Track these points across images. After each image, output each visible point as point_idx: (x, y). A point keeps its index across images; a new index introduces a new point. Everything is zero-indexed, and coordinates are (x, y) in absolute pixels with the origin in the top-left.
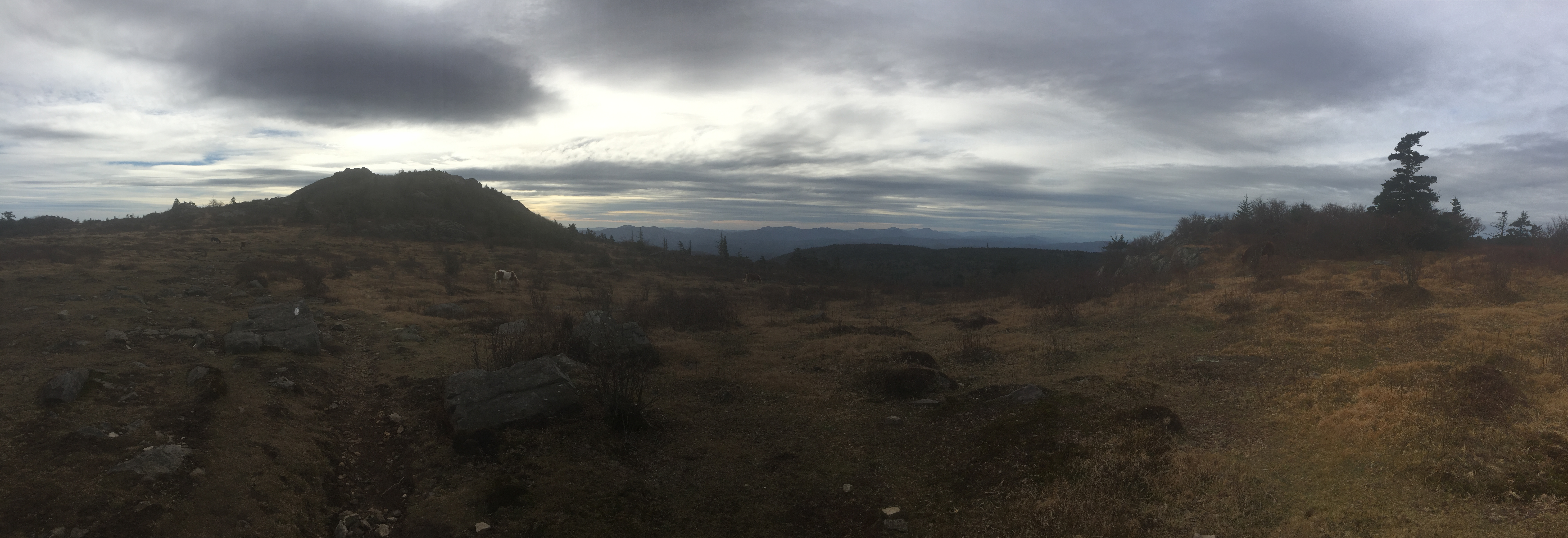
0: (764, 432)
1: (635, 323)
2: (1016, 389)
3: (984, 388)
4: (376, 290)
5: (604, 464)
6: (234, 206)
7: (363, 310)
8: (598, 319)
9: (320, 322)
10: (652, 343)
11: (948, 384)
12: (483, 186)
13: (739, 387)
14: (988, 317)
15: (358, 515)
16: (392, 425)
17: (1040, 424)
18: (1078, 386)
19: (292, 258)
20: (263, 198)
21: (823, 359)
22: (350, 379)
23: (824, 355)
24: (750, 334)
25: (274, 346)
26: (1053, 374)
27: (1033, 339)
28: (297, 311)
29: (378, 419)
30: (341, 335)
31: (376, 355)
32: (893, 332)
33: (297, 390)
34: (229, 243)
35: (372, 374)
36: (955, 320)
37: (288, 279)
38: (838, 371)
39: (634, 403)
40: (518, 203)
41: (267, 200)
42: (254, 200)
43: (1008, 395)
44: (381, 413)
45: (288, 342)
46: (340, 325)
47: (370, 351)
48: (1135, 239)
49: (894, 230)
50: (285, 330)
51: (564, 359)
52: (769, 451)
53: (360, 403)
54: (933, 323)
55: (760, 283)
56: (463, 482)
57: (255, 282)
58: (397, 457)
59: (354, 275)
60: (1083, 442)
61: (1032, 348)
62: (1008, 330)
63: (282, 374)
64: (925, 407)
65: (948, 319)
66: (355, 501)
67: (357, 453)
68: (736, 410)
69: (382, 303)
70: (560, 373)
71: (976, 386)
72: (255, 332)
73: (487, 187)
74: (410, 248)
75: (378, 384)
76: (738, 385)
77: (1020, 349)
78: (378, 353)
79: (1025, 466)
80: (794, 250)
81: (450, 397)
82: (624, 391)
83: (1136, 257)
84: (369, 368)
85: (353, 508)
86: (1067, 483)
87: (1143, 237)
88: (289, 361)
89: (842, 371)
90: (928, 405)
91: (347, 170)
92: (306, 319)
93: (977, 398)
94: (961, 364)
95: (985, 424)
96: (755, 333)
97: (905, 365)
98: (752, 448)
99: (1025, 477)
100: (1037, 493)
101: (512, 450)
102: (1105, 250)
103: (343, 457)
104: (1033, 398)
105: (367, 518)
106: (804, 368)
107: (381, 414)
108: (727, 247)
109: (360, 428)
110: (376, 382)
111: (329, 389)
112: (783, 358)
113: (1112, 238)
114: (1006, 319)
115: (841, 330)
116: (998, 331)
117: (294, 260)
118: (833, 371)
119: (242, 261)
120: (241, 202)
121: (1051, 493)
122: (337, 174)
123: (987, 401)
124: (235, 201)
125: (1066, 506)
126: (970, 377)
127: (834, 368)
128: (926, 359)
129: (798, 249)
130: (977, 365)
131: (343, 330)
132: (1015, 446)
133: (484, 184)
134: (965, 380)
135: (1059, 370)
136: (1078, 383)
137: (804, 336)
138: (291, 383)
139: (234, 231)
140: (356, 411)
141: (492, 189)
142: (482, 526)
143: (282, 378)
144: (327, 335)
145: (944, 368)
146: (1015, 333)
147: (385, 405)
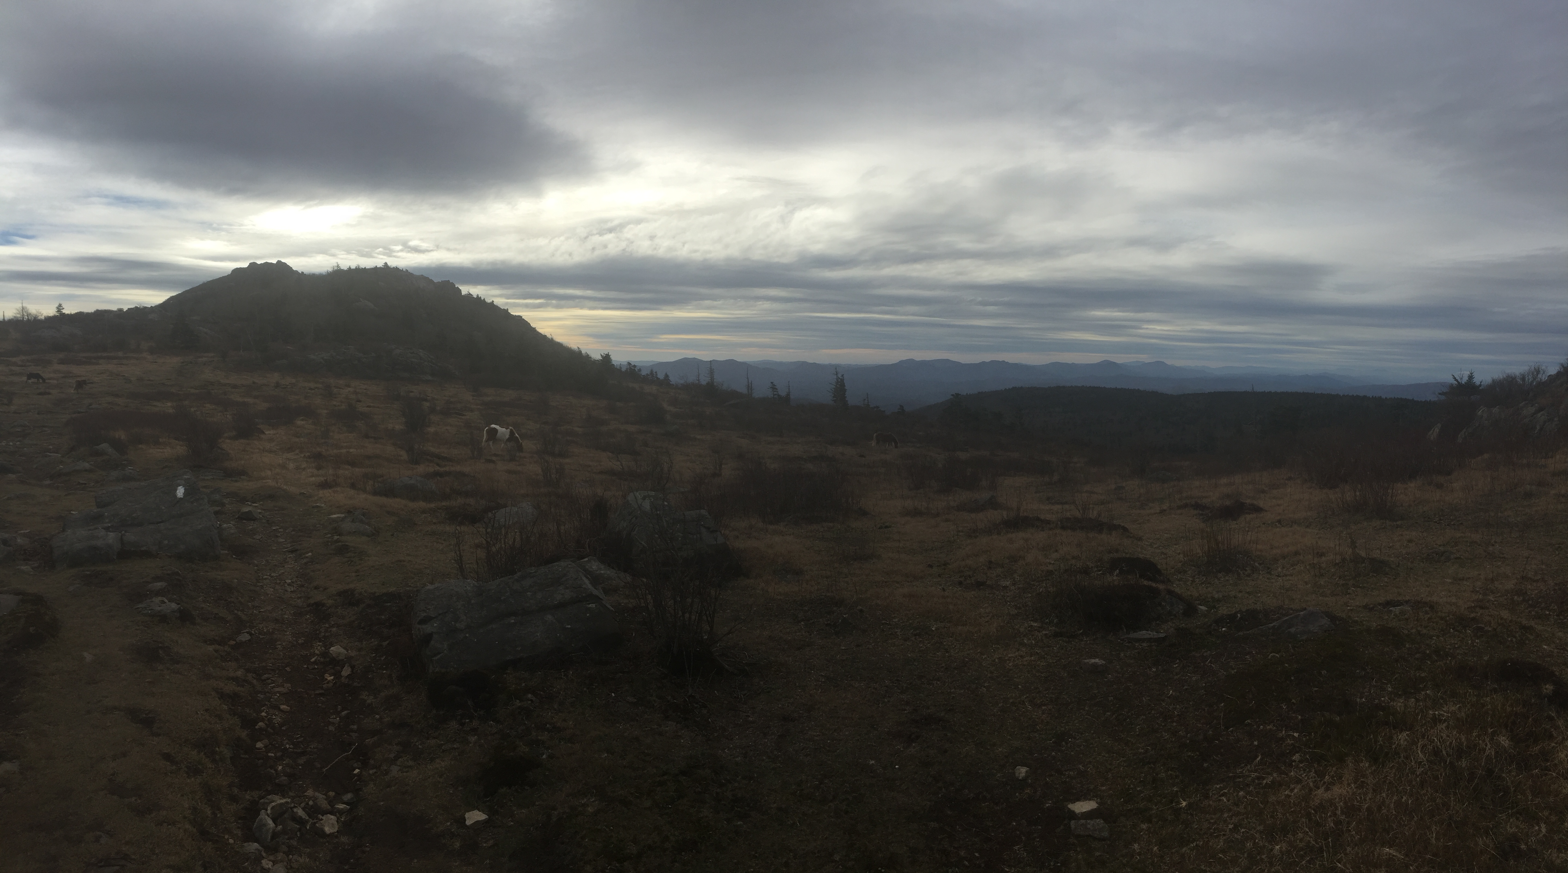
0: (898, 680)
1: (703, 512)
2: (1287, 616)
3: (1236, 613)
4: (303, 455)
5: (656, 727)
6: (61, 320)
7: (285, 487)
8: (647, 505)
9: (217, 509)
10: (728, 543)
11: (1181, 607)
12: (463, 293)
13: (861, 611)
14: (1248, 501)
15: (289, 800)
16: (335, 663)
17: (1324, 672)
18: (1392, 616)
19: (168, 407)
20: (114, 308)
21: (990, 568)
22: (268, 595)
23: (990, 562)
24: (879, 528)
25: (142, 549)
26: (1349, 594)
27: (1319, 538)
28: (180, 492)
29: (314, 655)
30: (250, 527)
31: (307, 557)
32: (1098, 526)
33: (185, 617)
34: (55, 382)
35: (303, 586)
36: (1197, 506)
37: (161, 440)
38: (1013, 588)
39: (704, 635)
40: (520, 318)
41: (120, 310)
42: (98, 311)
43: (1272, 625)
44: (319, 645)
45: (166, 542)
46: (250, 512)
47: (297, 550)
48: (1493, 380)
49: (1108, 365)
50: (160, 522)
51: (595, 566)
52: (905, 710)
53: (286, 631)
54: (1162, 512)
55: (896, 447)
56: (443, 751)
57: (104, 446)
58: (345, 712)
59: (267, 433)
60: (1399, 704)
61: (1318, 553)
62: (1279, 521)
63: (158, 593)
64: (1145, 645)
65: (1186, 506)
66: (284, 779)
67: (284, 706)
68: (858, 646)
69: (312, 476)
70: (590, 586)
71: (1224, 610)
72: (107, 529)
73: (470, 294)
74: (350, 389)
75: (312, 601)
76: (861, 608)
77: (1297, 553)
78: (310, 554)
79: (1296, 735)
80: (952, 397)
81: (423, 621)
82: (687, 615)
83: (1495, 410)
84: (297, 577)
85: (281, 790)
86: (1367, 765)
87: (1508, 376)
88: (169, 572)
89: (1019, 588)
90: (1149, 640)
91: (253, 265)
92: (195, 504)
93: (1224, 629)
94: (1203, 576)
95: (1233, 669)
96: (886, 527)
97: (1115, 578)
98: (880, 705)
99: (1298, 752)
100: (1315, 777)
101: (518, 703)
102: (1443, 398)
103: (263, 714)
104: (1315, 631)
105: (303, 805)
106: (960, 583)
107: (318, 648)
108: (845, 390)
109: (288, 669)
110: (309, 598)
111: (236, 612)
112: (931, 566)
113: (1455, 378)
114: (1278, 505)
115: (1018, 523)
116: (1264, 524)
117: (171, 411)
118: (1005, 587)
119: (79, 413)
120: (73, 312)
121: (1341, 778)
122: (237, 271)
123: (1239, 634)
124: (64, 311)
125: (1365, 800)
126: (1216, 596)
127: (1008, 583)
128: (1148, 569)
129: (957, 395)
130: (1227, 578)
131: (254, 519)
132: (1282, 703)
133: (465, 290)
134: (1208, 601)
135: (1360, 587)
136: (1391, 611)
137: (962, 532)
138: (174, 606)
139: (62, 362)
140: (279, 643)
141: (478, 298)
142: (475, 817)
143: (157, 600)
144: (230, 527)
145: (1177, 582)
146: (1291, 527)
147: (323, 634)
